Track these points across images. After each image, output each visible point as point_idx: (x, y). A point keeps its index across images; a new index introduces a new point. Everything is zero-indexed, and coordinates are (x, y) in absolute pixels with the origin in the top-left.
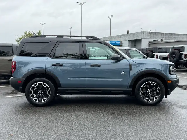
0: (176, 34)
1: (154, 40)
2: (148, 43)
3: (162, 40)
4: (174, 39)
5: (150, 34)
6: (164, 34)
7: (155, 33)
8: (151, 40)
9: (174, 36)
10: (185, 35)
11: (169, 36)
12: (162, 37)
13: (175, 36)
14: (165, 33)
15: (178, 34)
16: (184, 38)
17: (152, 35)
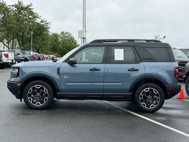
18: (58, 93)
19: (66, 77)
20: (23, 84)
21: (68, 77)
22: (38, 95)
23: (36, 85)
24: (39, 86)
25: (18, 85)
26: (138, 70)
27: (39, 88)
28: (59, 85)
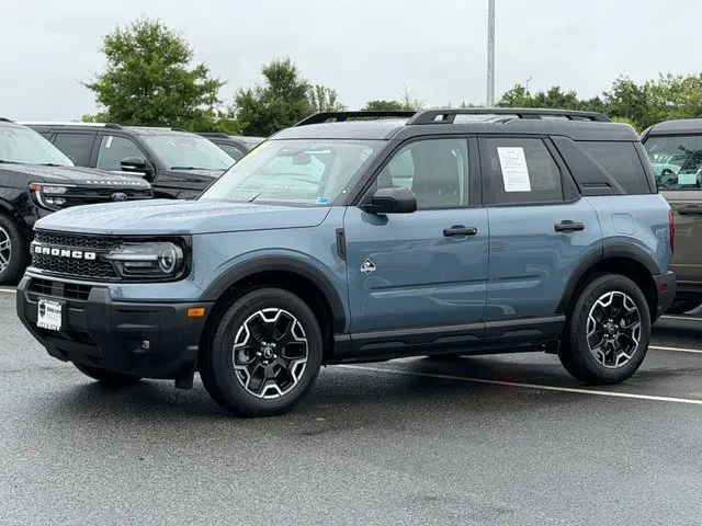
18: (338, 338)
19: (370, 269)
20: (215, 306)
21: (374, 269)
22: (268, 350)
23: (265, 311)
24: (276, 313)
25: (191, 313)
26: (581, 229)
27: (274, 320)
28: (345, 305)
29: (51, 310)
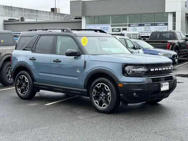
0: (38, 11)
1: (10, 18)
2: (3, 22)
3: (22, 19)
4: (35, 18)
5: (4, 8)
6: (22, 10)
7: (11, 8)
8: (7, 18)
9: (35, 14)
10: (48, 13)
11: (29, 13)
12: (21, 15)
13: (37, 14)
14: (24, 9)
15: (40, 11)
16: (47, 17)
17: (7, 11)
29: (165, 85)
